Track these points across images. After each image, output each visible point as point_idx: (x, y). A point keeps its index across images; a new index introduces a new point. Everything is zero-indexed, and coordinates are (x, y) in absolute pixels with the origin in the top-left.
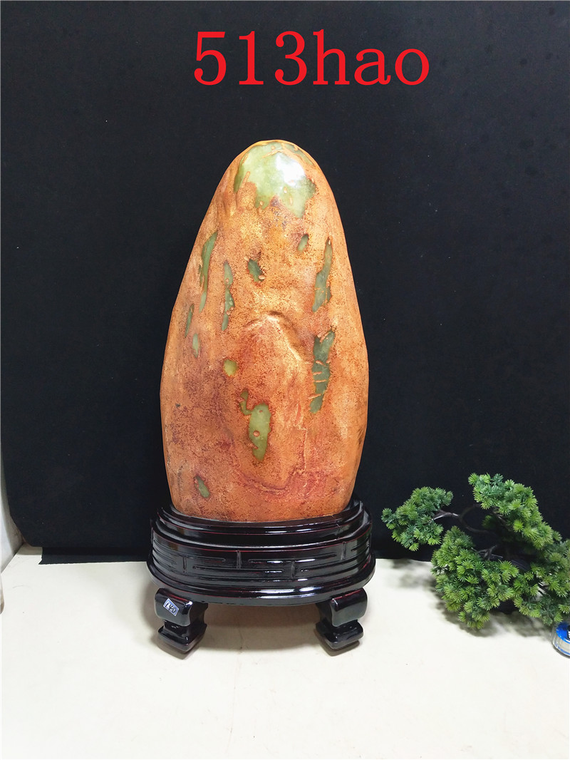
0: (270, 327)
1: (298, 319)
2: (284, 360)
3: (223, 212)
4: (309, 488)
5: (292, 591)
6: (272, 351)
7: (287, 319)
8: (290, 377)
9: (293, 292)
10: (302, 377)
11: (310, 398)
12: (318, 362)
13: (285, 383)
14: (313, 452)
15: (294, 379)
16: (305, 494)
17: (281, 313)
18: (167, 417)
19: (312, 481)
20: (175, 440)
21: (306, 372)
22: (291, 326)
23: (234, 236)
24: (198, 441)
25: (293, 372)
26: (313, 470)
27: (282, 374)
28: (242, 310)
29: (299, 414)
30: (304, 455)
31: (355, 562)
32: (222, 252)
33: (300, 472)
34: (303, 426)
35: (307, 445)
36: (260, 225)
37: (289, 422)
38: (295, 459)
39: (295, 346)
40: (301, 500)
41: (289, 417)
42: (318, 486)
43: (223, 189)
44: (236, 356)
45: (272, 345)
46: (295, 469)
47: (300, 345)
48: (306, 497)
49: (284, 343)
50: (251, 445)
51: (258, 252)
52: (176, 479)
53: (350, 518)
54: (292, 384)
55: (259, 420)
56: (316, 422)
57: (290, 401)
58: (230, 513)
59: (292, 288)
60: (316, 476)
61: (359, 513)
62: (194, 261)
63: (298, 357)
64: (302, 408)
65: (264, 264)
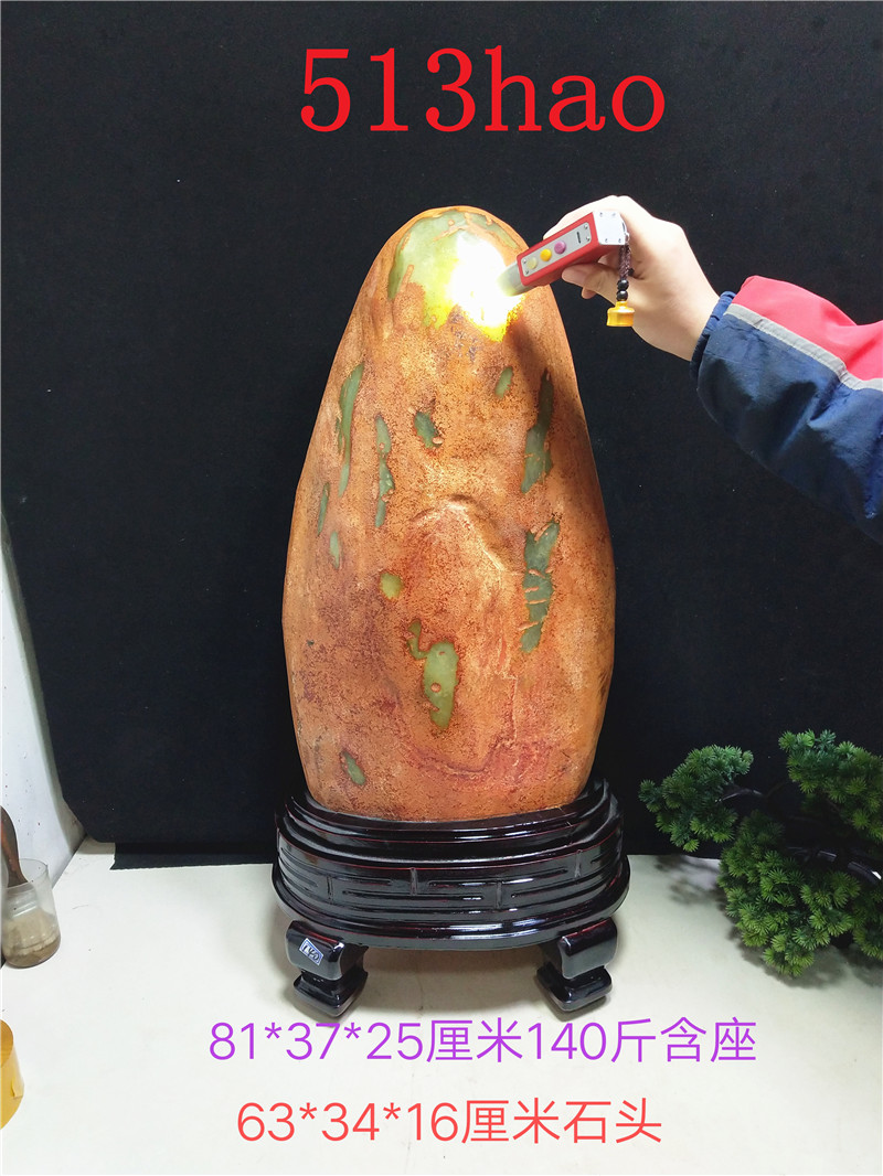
0: (453, 521)
1: (498, 504)
2: (477, 572)
3: (372, 331)
4: (522, 768)
5: (498, 926)
6: (458, 559)
7: (481, 506)
8: (487, 597)
9: (490, 462)
10: (507, 595)
11: (520, 629)
12: (533, 572)
13: (480, 607)
14: (527, 712)
15: (494, 600)
16: (516, 777)
17: (471, 497)
18: (294, 661)
19: (526, 757)
20: (309, 696)
21: (513, 589)
22: (487, 518)
23: (392, 372)
24: (343, 698)
25: (492, 590)
26: (528, 740)
27: (473, 593)
28: (407, 494)
29: (503, 655)
30: (514, 718)
31: (598, 879)
32: (372, 399)
33: (508, 743)
34: (511, 672)
35: (518, 700)
36: (431, 355)
37: (488, 667)
38: (498, 725)
39: (493, 547)
40: (511, 787)
41: (487, 660)
42: (536, 763)
43: (371, 293)
44: (400, 567)
45: (458, 549)
46: (499, 740)
47: (501, 546)
48: (517, 782)
49: (476, 546)
50: (428, 705)
51: (430, 399)
52: (311, 754)
53: (589, 810)
54: (492, 608)
55: (439, 666)
56: (532, 666)
57: (489, 635)
58: (398, 809)
59: (488, 456)
60: (533, 749)
61: (602, 801)
62: (328, 411)
63: (499, 566)
64: (509, 645)
65: (440, 419)
